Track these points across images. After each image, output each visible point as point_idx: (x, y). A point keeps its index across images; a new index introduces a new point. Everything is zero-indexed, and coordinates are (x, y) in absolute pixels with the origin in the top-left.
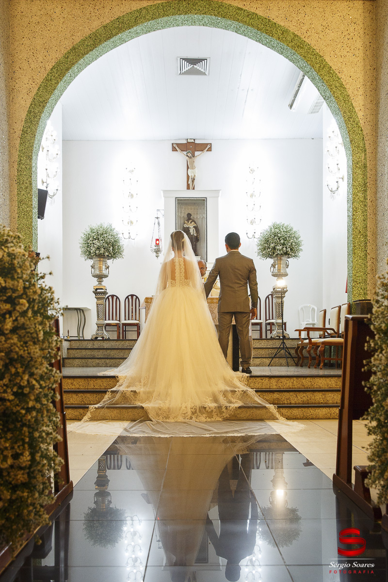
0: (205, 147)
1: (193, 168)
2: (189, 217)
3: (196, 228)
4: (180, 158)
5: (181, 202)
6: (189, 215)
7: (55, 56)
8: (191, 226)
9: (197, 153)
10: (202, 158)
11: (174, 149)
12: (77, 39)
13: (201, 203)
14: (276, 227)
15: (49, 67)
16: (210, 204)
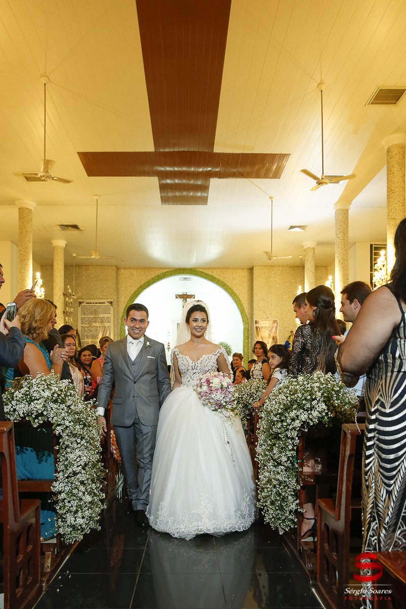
0: (192, 297)
4: (180, 301)
7: (134, 289)
11: (177, 298)
12: (142, 283)
15: (131, 293)
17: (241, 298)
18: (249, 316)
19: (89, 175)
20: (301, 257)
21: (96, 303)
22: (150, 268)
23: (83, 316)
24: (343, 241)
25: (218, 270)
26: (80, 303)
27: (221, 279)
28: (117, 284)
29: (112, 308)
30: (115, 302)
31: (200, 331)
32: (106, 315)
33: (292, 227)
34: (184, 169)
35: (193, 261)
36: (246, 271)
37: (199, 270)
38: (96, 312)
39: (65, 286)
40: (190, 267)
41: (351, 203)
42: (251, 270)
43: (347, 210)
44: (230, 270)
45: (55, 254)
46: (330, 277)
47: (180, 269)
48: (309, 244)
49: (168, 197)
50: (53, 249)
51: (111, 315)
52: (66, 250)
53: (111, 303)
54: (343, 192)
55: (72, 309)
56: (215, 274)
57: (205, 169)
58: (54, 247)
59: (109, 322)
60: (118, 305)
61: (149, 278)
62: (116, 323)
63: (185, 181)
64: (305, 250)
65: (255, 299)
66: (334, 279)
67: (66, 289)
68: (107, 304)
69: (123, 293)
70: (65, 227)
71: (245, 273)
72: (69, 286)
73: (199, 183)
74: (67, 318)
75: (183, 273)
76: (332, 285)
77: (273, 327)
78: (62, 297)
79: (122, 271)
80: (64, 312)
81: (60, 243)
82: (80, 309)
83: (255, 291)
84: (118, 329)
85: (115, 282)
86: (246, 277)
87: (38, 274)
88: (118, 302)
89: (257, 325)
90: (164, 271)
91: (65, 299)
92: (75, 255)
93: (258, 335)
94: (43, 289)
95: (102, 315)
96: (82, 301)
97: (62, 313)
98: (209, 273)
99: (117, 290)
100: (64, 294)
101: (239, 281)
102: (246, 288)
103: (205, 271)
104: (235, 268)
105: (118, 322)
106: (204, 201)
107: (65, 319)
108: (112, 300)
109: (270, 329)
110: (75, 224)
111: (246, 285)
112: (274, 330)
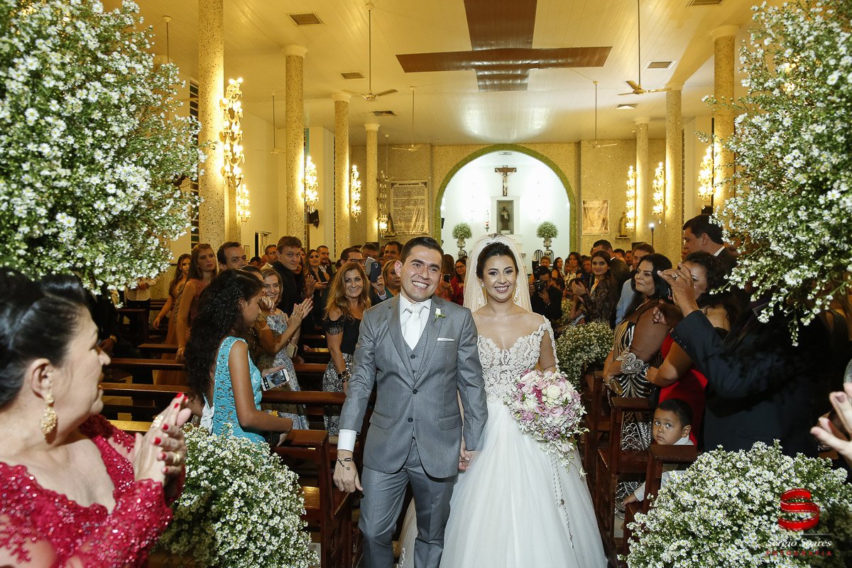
0: (513, 170)
1: (506, 182)
2: (504, 209)
3: (508, 215)
4: (500, 176)
5: (499, 202)
6: (504, 208)
7: (451, 168)
8: (505, 214)
9: (508, 173)
10: (511, 175)
11: (496, 171)
12: (459, 161)
13: (511, 202)
14: (546, 224)
15: (447, 172)
16: (515, 203)
17: (567, 175)
18: (576, 195)
19: (406, 72)
20: (633, 131)
21: (410, 184)
22: (466, 145)
23: (395, 199)
24: (675, 125)
25: (541, 145)
26: (393, 184)
27: (546, 155)
28: (432, 162)
29: (426, 189)
30: (430, 183)
31: (506, 291)
32: (420, 197)
33: (620, 106)
34: (503, 63)
35: (514, 137)
36: (573, 145)
37: (521, 145)
38: (409, 194)
39: (379, 171)
40: (510, 143)
41: (684, 84)
42: (578, 144)
43: (679, 92)
44: (555, 145)
45: (368, 138)
46: (661, 164)
47: (500, 145)
48: (641, 120)
49: (486, 85)
50: (366, 133)
51: (425, 197)
52: (380, 133)
53: (425, 184)
54: (674, 74)
55: (386, 196)
56: (538, 149)
57: (524, 62)
58: (367, 131)
59: (423, 204)
60: (432, 186)
61: (466, 155)
62: (430, 206)
63: (503, 72)
64: (637, 126)
65: (584, 176)
66: (664, 166)
67: (379, 174)
68: (421, 185)
69: (438, 172)
70: (378, 113)
71: (572, 148)
72: (382, 172)
73: (519, 72)
74: (381, 205)
75: (502, 149)
76: (663, 172)
77: (603, 208)
78: (376, 183)
79: (437, 148)
80: (378, 199)
81: (373, 127)
82: (392, 191)
83: (583, 168)
84: (432, 212)
85: (429, 161)
86: (573, 151)
87: (355, 167)
88: (432, 181)
89: (586, 206)
90: (482, 147)
91: (379, 186)
92: (387, 136)
93: (586, 216)
94: (359, 182)
95: (415, 197)
96: (396, 182)
97: (376, 200)
98: (532, 149)
99: (432, 169)
100: (377, 180)
101: (565, 157)
102: (573, 165)
103: (527, 146)
104: (560, 143)
105: (432, 203)
106: (524, 86)
107: (379, 206)
108: (427, 181)
109: (599, 209)
110: (389, 110)
111: (572, 160)
112: (603, 212)
